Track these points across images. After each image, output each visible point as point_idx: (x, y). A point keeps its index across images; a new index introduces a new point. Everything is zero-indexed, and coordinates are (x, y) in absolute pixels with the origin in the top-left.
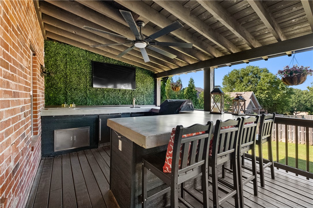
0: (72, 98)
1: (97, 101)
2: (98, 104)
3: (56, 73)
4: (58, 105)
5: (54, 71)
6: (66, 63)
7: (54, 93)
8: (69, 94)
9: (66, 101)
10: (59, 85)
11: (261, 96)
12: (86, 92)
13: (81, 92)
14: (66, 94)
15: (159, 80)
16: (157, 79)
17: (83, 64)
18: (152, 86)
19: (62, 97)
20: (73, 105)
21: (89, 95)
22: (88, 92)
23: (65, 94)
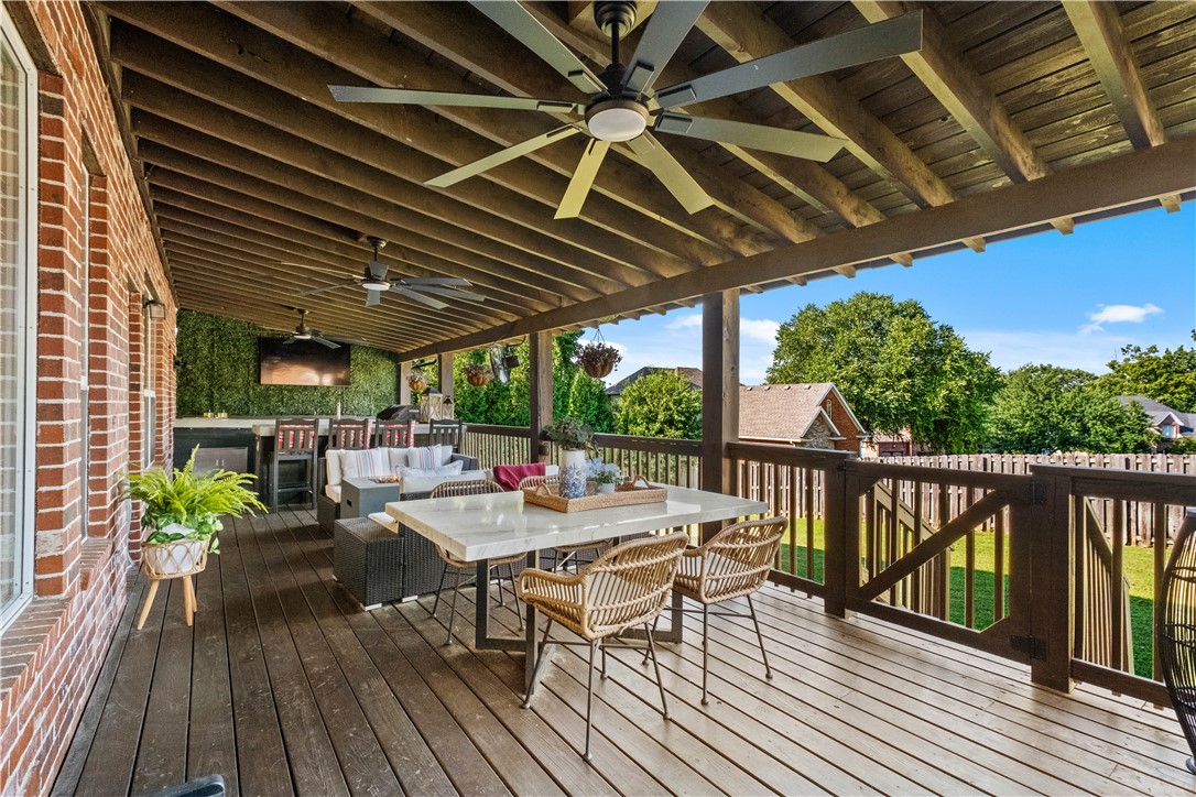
0: (222, 403)
1: (268, 408)
2: (271, 414)
3: (194, 362)
4: (198, 414)
5: (191, 358)
6: (212, 345)
7: (192, 394)
8: (216, 395)
9: (212, 408)
10: (200, 381)
11: (886, 398)
12: (247, 392)
13: (238, 392)
14: (212, 396)
15: (406, 366)
16: (402, 363)
17: (242, 345)
18: (391, 379)
19: (204, 401)
20: (224, 415)
21: (252, 398)
22: (251, 392)
23: (210, 396)
